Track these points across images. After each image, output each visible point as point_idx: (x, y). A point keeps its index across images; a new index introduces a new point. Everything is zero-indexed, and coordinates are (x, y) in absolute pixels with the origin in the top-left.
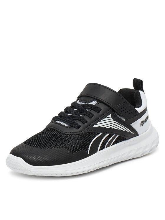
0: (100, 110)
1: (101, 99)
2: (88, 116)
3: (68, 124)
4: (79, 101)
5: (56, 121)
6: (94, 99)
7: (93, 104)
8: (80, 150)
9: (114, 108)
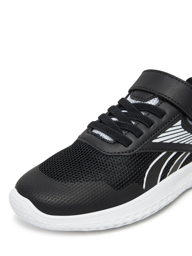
0: (164, 114)
1: (166, 96)
2: (144, 124)
3: (112, 137)
4: (131, 98)
5: (93, 129)
6: (154, 96)
7: (153, 104)
8: (130, 183)
9: (185, 112)
